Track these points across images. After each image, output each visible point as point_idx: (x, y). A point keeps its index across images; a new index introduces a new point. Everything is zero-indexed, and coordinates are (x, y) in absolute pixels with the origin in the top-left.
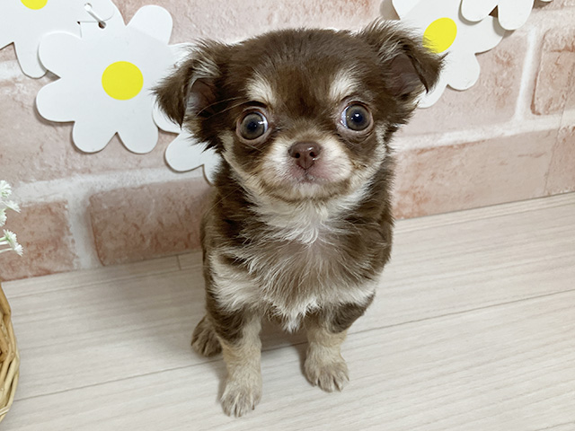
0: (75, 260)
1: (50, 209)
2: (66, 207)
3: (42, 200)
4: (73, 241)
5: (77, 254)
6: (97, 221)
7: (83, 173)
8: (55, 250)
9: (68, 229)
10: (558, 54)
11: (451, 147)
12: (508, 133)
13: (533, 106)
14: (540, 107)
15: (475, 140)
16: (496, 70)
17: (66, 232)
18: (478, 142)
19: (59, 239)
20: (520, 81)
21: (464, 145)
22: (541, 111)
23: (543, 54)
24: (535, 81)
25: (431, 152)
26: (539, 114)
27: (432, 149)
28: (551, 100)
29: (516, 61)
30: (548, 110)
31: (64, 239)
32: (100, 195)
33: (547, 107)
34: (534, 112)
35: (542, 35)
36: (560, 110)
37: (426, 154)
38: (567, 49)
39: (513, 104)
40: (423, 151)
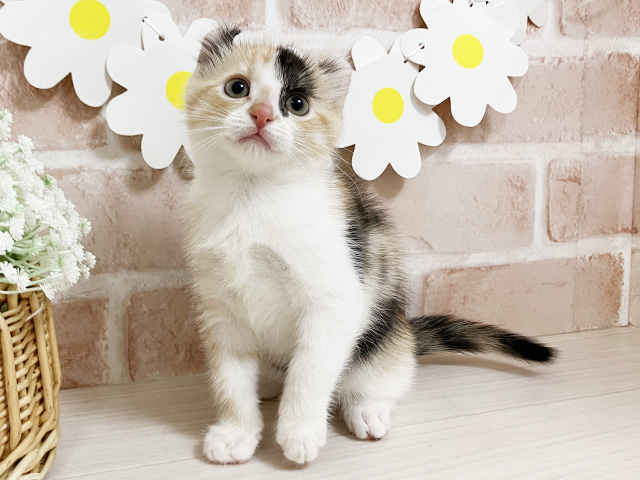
0: (105, 371)
1: (90, 307)
2: (107, 306)
3: (84, 296)
4: (107, 347)
5: (108, 364)
6: (134, 324)
7: (129, 269)
8: (87, 356)
9: (104, 331)
10: (563, 183)
11: (479, 268)
12: (531, 259)
13: (549, 232)
14: (556, 234)
15: (500, 263)
16: (512, 194)
17: (101, 336)
18: (504, 266)
19: (93, 343)
20: (534, 206)
21: (491, 268)
22: (557, 238)
23: (551, 182)
24: (548, 207)
25: (461, 273)
26: (556, 241)
27: (462, 270)
28: (564, 227)
29: (528, 187)
30: (564, 238)
31: (98, 344)
32: (141, 295)
33: (562, 234)
34: (551, 239)
35: (547, 163)
36: (575, 238)
37: (456, 275)
38: (570, 179)
39: (531, 229)
40: (452, 271)
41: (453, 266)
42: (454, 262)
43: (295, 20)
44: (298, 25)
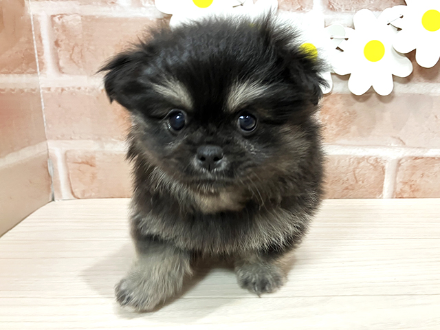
41: (417, 155)
42: (418, 153)
43: (331, 7)
44: (333, 9)
